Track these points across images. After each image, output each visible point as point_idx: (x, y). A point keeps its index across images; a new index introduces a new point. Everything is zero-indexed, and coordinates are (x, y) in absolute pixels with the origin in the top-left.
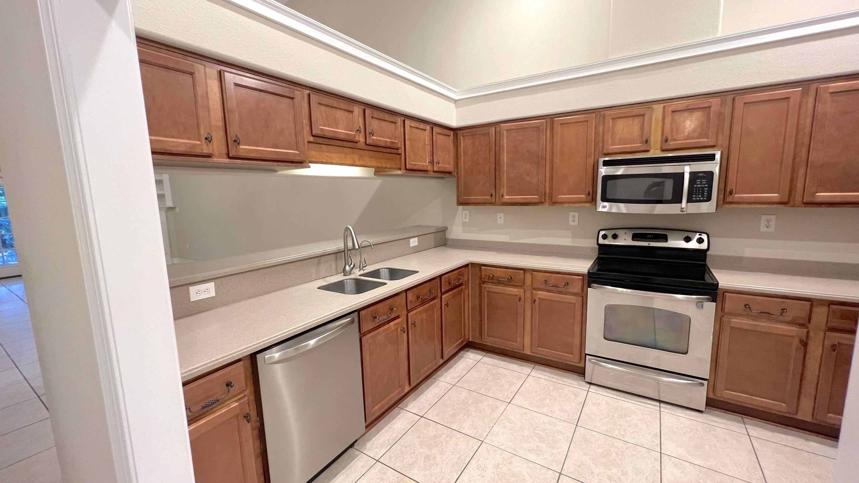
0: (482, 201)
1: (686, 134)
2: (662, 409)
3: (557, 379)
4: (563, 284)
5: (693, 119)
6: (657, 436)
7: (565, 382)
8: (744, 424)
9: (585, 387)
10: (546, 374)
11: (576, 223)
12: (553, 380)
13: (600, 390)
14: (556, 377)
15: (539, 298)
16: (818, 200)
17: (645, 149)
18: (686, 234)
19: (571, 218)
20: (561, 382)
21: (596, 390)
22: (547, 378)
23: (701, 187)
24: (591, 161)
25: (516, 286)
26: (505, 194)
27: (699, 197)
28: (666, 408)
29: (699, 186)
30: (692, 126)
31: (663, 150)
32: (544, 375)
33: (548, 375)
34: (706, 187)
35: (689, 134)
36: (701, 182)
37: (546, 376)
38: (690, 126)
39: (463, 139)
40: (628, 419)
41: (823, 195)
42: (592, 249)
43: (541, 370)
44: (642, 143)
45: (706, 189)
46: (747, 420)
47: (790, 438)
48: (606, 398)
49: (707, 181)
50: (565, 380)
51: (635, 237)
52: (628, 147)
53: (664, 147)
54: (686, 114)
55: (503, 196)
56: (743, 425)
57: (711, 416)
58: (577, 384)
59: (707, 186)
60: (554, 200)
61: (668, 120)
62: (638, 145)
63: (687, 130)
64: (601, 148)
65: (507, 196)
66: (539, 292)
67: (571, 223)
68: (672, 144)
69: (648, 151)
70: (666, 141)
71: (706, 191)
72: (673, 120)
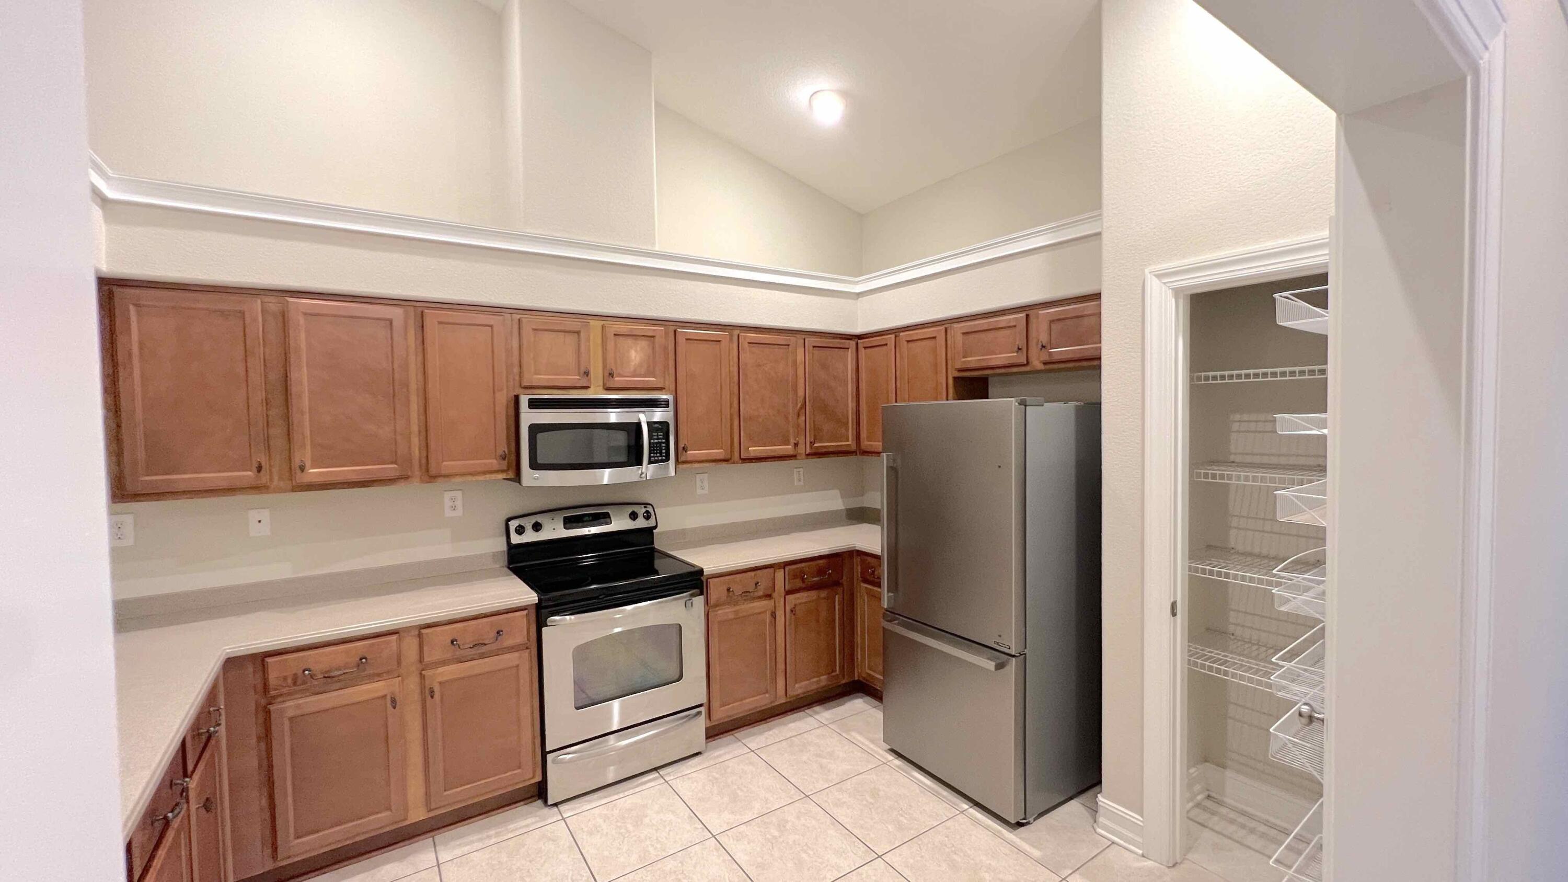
0: (225, 484)
1: (632, 369)
2: (667, 778)
3: (497, 835)
4: (493, 634)
5: (638, 349)
6: (691, 817)
7: (516, 829)
8: (739, 740)
9: (553, 815)
10: (471, 838)
11: (459, 512)
12: (493, 841)
13: (577, 806)
14: (492, 832)
15: (440, 683)
16: (752, 455)
17: (584, 385)
18: (630, 509)
19: (448, 503)
20: (510, 835)
21: (572, 809)
22: (479, 845)
23: (658, 443)
24: (503, 398)
25: (378, 676)
26: (308, 464)
27: (658, 457)
28: (669, 773)
29: (656, 441)
30: (638, 359)
31: (608, 389)
32: (466, 845)
33: (475, 837)
34: (663, 443)
35: (635, 371)
36: (658, 436)
37: (472, 842)
38: (635, 357)
39: (139, 314)
40: (647, 820)
41: (754, 450)
42: (495, 555)
43: (452, 839)
44: (579, 375)
45: (663, 445)
46: (739, 734)
47: (776, 731)
48: (596, 811)
49: (663, 436)
50: (512, 826)
51: (570, 522)
52: (561, 380)
53: (609, 385)
54: (630, 341)
55: (302, 469)
56: (740, 743)
57: (712, 752)
58: (537, 819)
59: (664, 441)
60: (433, 471)
61: (610, 345)
62: (574, 379)
63: (633, 364)
64: (517, 378)
65: (313, 467)
66: (441, 670)
67: (449, 513)
68: (618, 381)
69: (587, 388)
70: (611, 375)
71: (663, 448)
72: (616, 345)
